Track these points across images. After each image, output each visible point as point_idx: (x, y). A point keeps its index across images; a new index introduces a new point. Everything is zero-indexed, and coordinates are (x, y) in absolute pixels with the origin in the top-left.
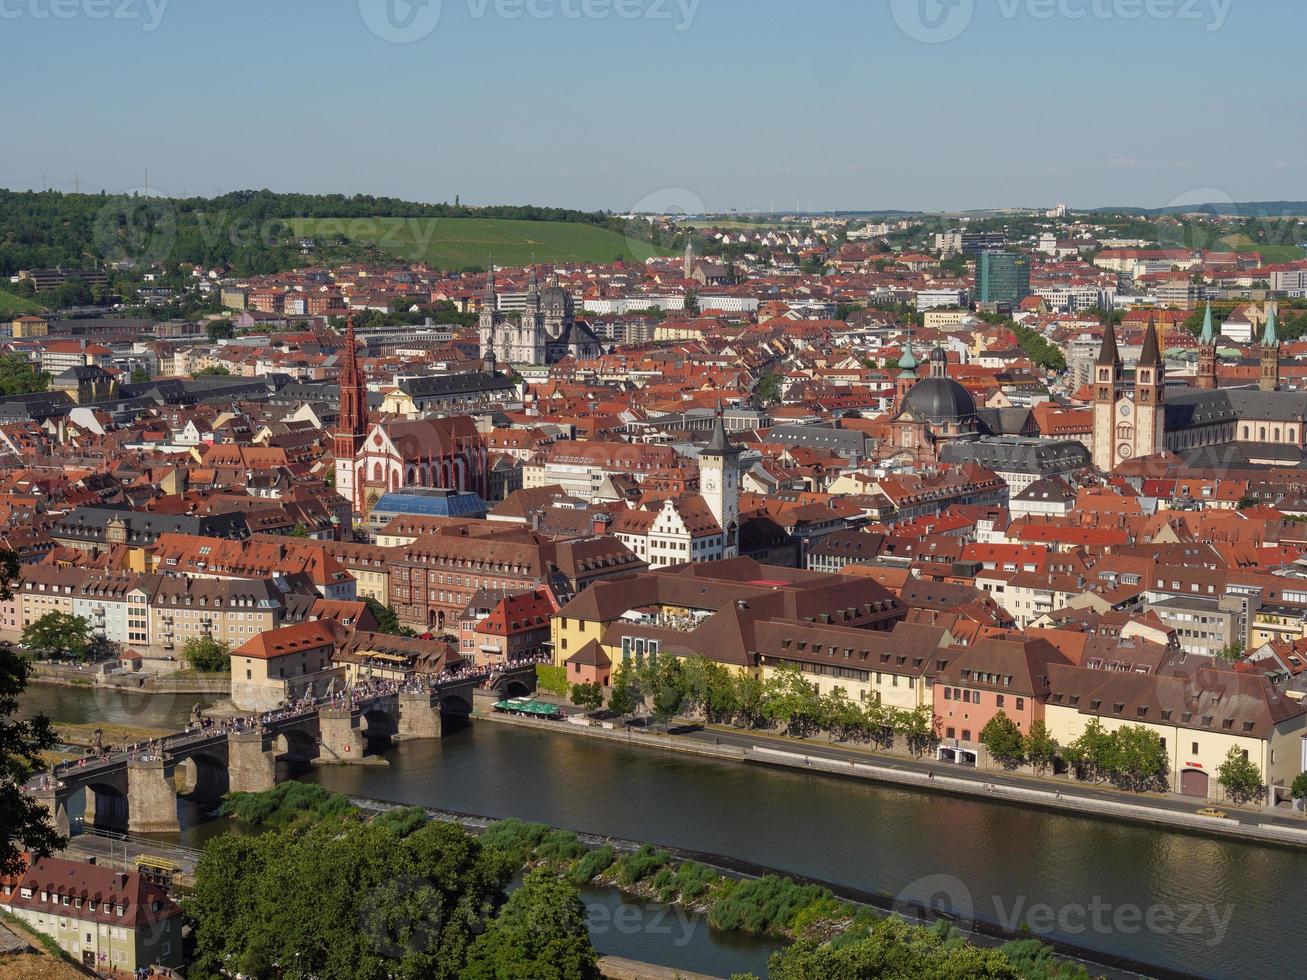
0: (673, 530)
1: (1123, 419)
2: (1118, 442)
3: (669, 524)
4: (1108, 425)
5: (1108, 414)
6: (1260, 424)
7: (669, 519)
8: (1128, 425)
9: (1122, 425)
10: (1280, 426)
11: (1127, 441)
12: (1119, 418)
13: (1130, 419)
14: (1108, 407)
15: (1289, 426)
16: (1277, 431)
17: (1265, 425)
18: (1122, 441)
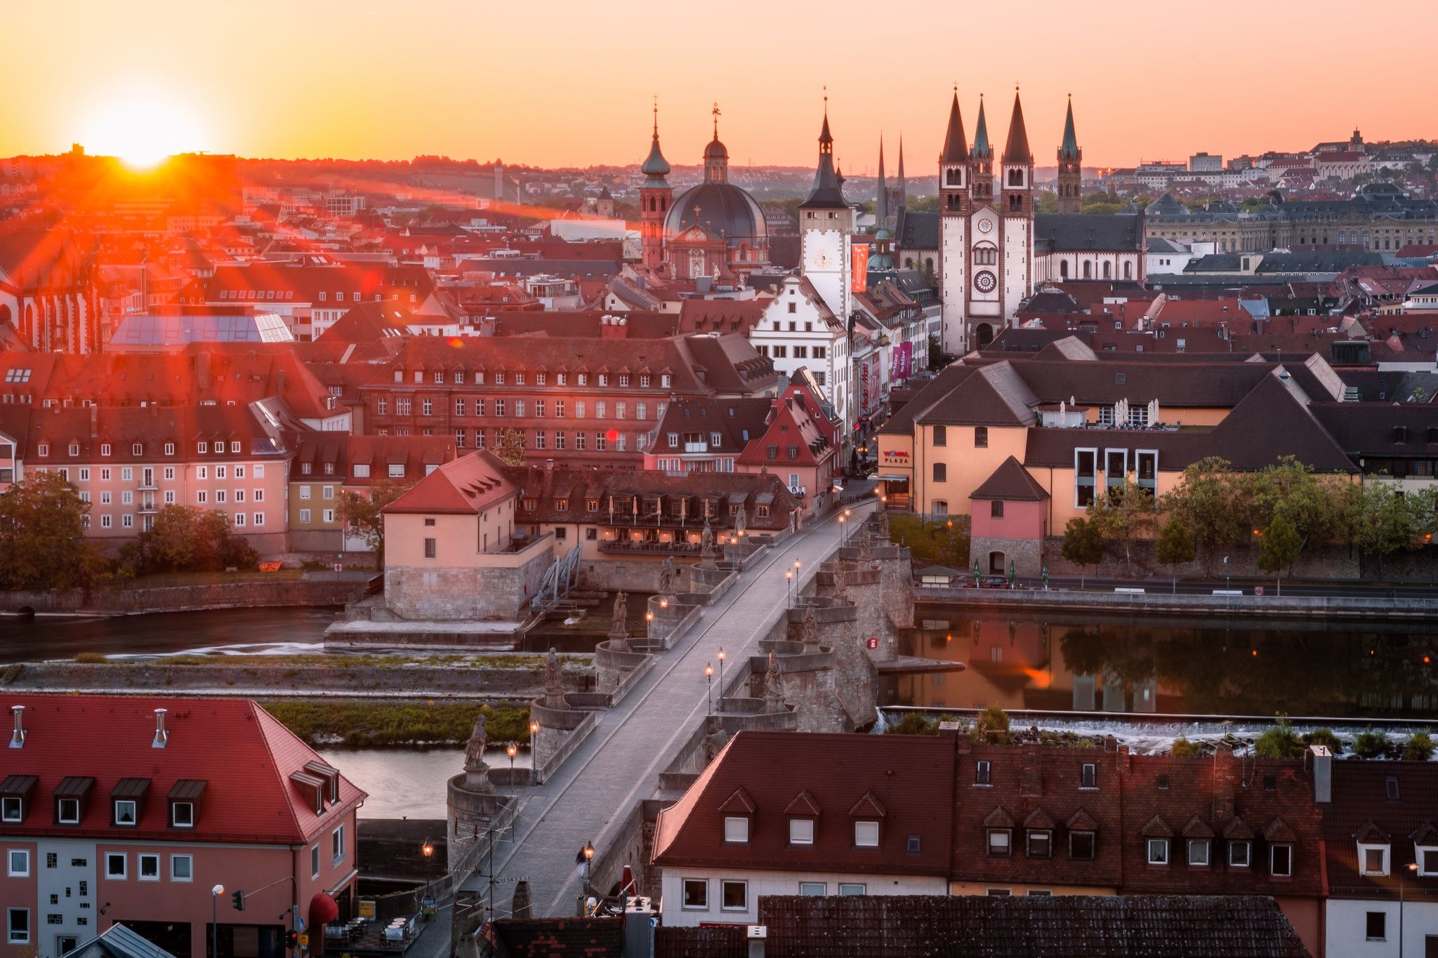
0: (800, 326)
1: (982, 237)
2: (976, 269)
3: (792, 318)
4: (961, 246)
5: (962, 231)
6: (1083, 257)
7: (792, 308)
8: (989, 246)
9: (981, 246)
10: (1111, 258)
11: (990, 268)
12: (976, 237)
13: (993, 237)
14: (961, 222)
15: (1123, 258)
16: (1107, 264)
17: (1091, 257)
18: (981, 268)
